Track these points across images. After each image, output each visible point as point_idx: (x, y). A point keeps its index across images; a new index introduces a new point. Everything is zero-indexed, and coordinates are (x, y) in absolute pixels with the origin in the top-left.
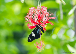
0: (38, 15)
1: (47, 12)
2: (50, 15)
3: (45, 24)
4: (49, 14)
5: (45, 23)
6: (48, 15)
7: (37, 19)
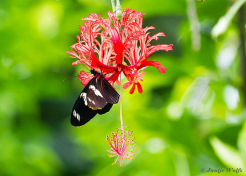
0: (113, 40)
1: (144, 27)
2: (155, 37)
3: (139, 68)
4: (151, 35)
5: (139, 64)
6: (147, 39)
7: (112, 56)
